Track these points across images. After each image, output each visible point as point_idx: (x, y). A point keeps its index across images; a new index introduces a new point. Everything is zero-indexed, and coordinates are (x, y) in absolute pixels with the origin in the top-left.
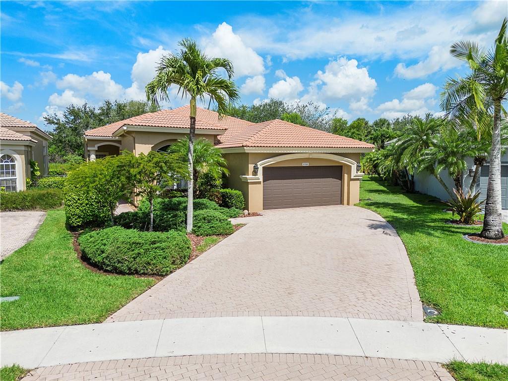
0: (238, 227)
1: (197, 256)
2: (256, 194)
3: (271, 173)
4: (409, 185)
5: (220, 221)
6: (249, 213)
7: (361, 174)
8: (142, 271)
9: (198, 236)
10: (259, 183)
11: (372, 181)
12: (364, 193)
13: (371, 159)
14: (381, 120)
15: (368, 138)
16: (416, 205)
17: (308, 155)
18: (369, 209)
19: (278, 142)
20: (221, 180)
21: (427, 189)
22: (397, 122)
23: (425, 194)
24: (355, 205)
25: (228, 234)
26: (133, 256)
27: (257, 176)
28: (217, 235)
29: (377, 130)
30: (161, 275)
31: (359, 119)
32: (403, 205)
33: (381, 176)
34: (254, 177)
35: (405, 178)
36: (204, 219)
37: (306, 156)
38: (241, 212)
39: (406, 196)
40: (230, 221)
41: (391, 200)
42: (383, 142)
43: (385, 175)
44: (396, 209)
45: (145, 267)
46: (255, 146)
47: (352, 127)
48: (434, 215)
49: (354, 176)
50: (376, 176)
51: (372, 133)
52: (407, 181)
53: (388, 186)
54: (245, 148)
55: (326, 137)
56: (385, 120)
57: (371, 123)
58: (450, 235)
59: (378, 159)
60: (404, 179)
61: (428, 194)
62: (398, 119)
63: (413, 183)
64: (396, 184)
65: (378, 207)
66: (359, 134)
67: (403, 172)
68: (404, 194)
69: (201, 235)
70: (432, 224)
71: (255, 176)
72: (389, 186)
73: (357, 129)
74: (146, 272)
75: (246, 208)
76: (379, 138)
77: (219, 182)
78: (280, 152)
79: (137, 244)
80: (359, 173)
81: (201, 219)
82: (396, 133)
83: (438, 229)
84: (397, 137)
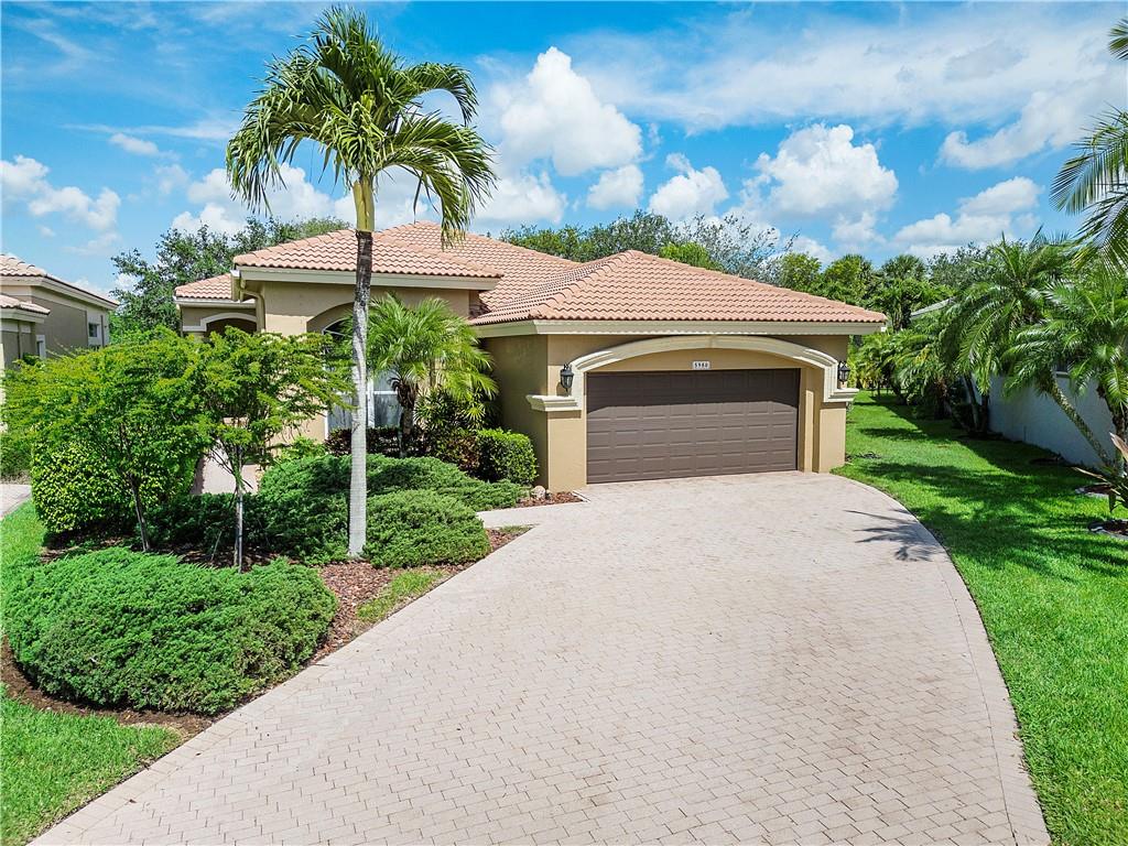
0: (505, 535)
1: (353, 636)
2: (567, 442)
3: (606, 389)
4: (975, 417)
5: (449, 522)
6: (547, 494)
7: (850, 390)
8: (144, 701)
9: (378, 567)
10: (577, 414)
11: (879, 405)
12: (858, 437)
13: (878, 351)
14: (901, 260)
15: (869, 301)
16: (998, 471)
17: (706, 340)
18: (869, 483)
19: (625, 307)
20: (482, 405)
21: (1025, 428)
22: (942, 264)
23: (1020, 442)
24: (832, 472)
25: (466, 562)
26: (113, 654)
27: (569, 398)
28: (436, 564)
29: (891, 282)
30: (203, 712)
31: (848, 258)
32: (964, 471)
33: (902, 392)
34: (561, 398)
35: (965, 398)
36: (404, 517)
37: (702, 343)
38: (525, 490)
39: (969, 447)
40: (481, 523)
41: (929, 456)
42: (906, 310)
43: (911, 392)
44: (945, 484)
45: (151, 687)
46: (562, 318)
47: (831, 275)
48: (1051, 503)
49: (832, 397)
50: (891, 392)
51: (879, 290)
52: (969, 406)
53: (918, 418)
54: (536, 322)
55: (757, 293)
56: (911, 258)
57: (876, 267)
58: (1111, 573)
59: (893, 353)
60: (962, 403)
61: (1028, 441)
62: (944, 256)
63: (985, 410)
64: (941, 414)
65: (897, 478)
66: (848, 293)
67: (958, 384)
68: (963, 440)
69: (388, 565)
70: (1052, 533)
71: (566, 395)
72: (923, 418)
73: (843, 279)
74: (154, 701)
75: (541, 480)
76: (898, 302)
77: (476, 412)
78: (630, 333)
79: (137, 612)
80: (845, 389)
81: (393, 519)
82: (938, 290)
83: (1072, 552)
84: (940, 298)
